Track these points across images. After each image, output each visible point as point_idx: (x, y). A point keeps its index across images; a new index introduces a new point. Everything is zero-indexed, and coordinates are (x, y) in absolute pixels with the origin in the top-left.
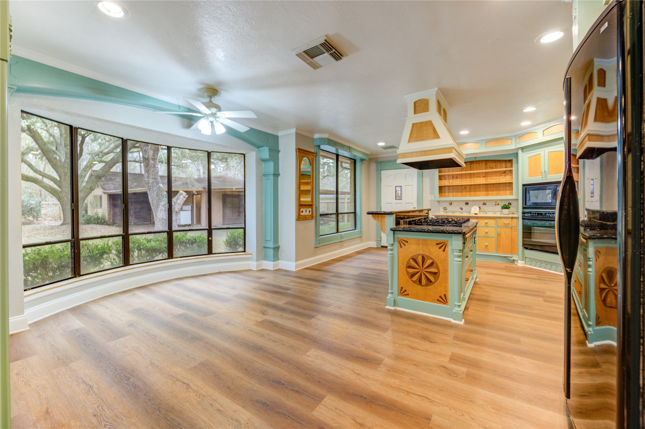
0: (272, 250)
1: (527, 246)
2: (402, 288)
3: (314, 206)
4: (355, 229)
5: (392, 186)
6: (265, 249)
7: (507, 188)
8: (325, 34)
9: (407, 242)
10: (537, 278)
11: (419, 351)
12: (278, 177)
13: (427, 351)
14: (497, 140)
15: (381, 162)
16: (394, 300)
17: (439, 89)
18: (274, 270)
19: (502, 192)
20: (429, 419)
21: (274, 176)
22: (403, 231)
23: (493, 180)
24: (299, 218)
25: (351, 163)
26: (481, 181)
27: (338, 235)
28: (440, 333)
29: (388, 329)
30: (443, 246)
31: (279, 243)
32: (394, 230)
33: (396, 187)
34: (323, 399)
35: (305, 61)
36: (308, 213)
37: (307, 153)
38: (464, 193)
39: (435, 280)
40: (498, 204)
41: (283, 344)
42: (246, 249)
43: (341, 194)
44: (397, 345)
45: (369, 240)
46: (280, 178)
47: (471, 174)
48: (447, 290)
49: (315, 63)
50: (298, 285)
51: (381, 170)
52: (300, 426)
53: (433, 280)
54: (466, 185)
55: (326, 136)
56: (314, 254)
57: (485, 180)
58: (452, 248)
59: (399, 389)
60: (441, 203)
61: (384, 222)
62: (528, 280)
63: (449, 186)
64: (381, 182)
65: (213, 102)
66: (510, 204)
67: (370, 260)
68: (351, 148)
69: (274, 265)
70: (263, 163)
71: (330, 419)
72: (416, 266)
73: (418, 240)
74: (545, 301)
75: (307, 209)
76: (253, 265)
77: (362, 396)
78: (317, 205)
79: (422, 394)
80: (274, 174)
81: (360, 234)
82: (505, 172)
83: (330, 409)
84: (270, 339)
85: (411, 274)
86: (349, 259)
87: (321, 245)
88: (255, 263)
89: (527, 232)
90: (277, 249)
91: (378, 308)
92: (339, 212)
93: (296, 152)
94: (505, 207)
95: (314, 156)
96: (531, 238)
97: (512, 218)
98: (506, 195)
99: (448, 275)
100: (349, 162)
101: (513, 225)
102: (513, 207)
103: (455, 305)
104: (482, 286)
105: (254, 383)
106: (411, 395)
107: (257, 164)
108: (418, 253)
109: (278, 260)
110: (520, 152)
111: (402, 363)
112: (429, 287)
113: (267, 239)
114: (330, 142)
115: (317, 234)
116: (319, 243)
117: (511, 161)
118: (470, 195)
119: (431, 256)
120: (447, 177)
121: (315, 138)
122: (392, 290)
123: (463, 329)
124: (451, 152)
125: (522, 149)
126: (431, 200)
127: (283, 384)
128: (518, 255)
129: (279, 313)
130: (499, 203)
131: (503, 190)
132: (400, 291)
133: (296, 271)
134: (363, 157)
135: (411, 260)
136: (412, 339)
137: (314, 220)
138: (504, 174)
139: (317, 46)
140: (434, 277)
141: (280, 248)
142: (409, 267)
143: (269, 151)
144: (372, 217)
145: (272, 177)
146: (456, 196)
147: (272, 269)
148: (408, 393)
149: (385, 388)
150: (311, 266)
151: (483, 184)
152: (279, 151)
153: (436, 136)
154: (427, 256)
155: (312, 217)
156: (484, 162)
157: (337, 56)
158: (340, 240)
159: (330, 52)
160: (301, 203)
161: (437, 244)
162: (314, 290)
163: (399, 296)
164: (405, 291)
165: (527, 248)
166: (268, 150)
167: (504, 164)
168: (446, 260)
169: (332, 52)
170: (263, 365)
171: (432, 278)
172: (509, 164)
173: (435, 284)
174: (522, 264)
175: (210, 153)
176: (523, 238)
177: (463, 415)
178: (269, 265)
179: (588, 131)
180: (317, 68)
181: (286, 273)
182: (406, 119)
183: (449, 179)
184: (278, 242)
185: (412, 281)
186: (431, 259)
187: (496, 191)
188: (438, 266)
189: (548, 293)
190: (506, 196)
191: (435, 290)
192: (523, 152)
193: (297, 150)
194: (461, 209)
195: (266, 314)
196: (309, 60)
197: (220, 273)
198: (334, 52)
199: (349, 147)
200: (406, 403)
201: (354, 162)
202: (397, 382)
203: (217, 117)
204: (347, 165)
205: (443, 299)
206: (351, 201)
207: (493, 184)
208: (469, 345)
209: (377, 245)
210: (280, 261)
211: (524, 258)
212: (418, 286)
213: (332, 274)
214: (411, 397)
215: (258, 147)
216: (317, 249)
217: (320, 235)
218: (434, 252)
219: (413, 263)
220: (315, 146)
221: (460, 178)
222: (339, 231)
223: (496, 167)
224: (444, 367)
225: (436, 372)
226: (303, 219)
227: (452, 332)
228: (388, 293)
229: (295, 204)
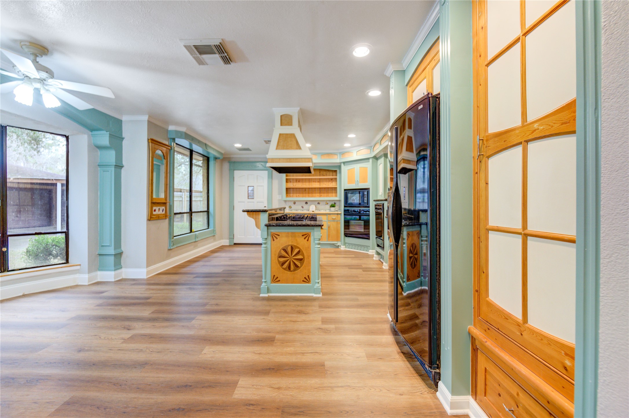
0: (112, 258)
1: (346, 235)
2: (274, 276)
3: (168, 204)
4: (208, 228)
5: (244, 186)
6: (101, 257)
7: (334, 191)
8: (222, 38)
9: (279, 235)
10: (354, 257)
11: (299, 322)
12: (121, 169)
13: (304, 321)
14: (329, 154)
15: (234, 162)
16: (268, 288)
17: (301, 109)
18: (115, 281)
19: (330, 194)
20: (323, 365)
21: (115, 168)
22: (277, 226)
23: (325, 185)
24: (151, 217)
25: (203, 160)
26: (316, 185)
27: (192, 235)
28: (309, 306)
29: (269, 313)
30: (307, 236)
31: (122, 248)
32: (268, 226)
33: (248, 187)
34: (237, 383)
35: (192, 54)
36: (161, 212)
37: (161, 145)
38: (305, 195)
39: (301, 264)
40: (328, 204)
41: (171, 352)
42: (69, 260)
43: (195, 192)
44: (281, 323)
45: (221, 238)
46: (123, 170)
47: (309, 179)
48: (309, 272)
49: (202, 60)
50: (159, 292)
51: (234, 170)
52: (226, 412)
53: (299, 266)
54: (306, 188)
55: (183, 129)
56: (168, 257)
57: (319, 184)
58: (314, 237)
59: (296, 353)
60: (287, 203)
61: (259, 218)
62: (350, 258)
63: (293, 188)
64: (234, 181)
65: (40, 63)
66: (335, 203)
67: (229, 257)
68: (208, 145)
69: (115, 275)
70: (98, 150)
71: (251, 395)
72: (287, 255)
73: (288, 233)
74: (364, 271)
75: (160, 207)
76: (83, 279)
77: (270, 369)
78: (171, 204)
79: (312, 351)
80: (115, 165)
81: (214, 233)
82: (332, 179)
83: (247, 388)
84: (152, 352)
85: (282, 263)
86: (206, 259)
87: (175, 246)
88: (86, 276)
89: (347, 224)
90: (118, 255)
91: (254, 298)
92: (193, 211)
93: (149, 143)
94: (333, 206)
95: (168, 149)
96: (349, 229)
97: (337, 214)
98: (332, 196)
99: (311, 260)
100: (201, 159)
101: (338, 219)
102: (337, 206)
103: (316, 282)
104: (325, 267)
105: (156, 397)
106: (305, 354)
107: (89, 151)
108: (287, 244)
109: (121, 268)
110: (342, 165)
111: (290, 334)
112: (296, 272)
113: (103, 245)
114: (186, 136)
115: (171, 235)
116: (173, 245)
117: (336, 171)
118: (309, 196)
119: (298, 246)
120: (291, 181)
121: (169, 129)
122: (265, 279)
123: (323, 300)
124: (309, 162)
125: (344, 163)
126: (279, 200)
127: (191, 386)
128: (341, 241)
129: (149, 324)
130: (328, 202)
131: (331, 193)
132: (272, 278)
133: (147, 278)
134: (217, 155)
135: (282, 250)
136: (291, 315)
137: (167, 220)
138: (331, 181)
139: (211, 45)
140: (300, 263)
141: (124, 253)
142: (281, 257)
143: (110, 137)
144: (248, 214)
145: (113, 169)
146: (299, 196)
147: (113, 280)
148: (303, 353)
149: (285, 356)
150: (164, 271)
151: (318, 188)
152: (123, 139)
153: (299, 147)
154: (295, 246)
155: (166, 216)
156: (318, 170)
157: (227, 60)
158: (194, 241)
159: (221, 55)
160: (154, 201)
161: (303, 236)
162: (180, 294)
163: (271, 283)
164: (277, 278)
165: (346, 236)
166: (108, 135)
167: (331, 173)
168: (309, 247)
169: (223, 55)
170: (158, 377)
171: (299, 263)
172: (334, 174)
173: (301, 268)
174: (344, 248)
175: (6, 127)
176: (345, 229)
177: (342, 355)
178: (109, 276)
179: (403, 156)
180: (202, 65)
181: (135, 282)
182: (274, 128)
183: (293, 182)
184: (120, 247)
185: (283, 268)
186: (298, 248)
187: (326, 193)
188: (303, 254)
189: (364, 266)
190: (332, 198)
191: (300, 273)
192: (344, 165)
193: (150, 141)
194: (303, 207)
195: (133, 329)
196: (197, 55)
197: (24, 296)
198: (225, 56)
199: (206, 144)
200: (305, 361)
201: (207, 159)
202: (292, 349)
203: (47, 85)
204: (200, 163)
205: (307, 280)
206: (203, 199)
207: (324, 188)
208: (330, 310)
209: (230, 243)
210: (123, 270)
211: (345, 244)
212: (287, 272)
213: (195, 276)
214: (306, 355)
215: (92, 130)
216: (170, 251)
217: (174, 235)
218: (301, 242)
219: (284, 253)
220: (169, 138)
221: (301, 182)
222: (193, 231)
223: (326, 175)
224: (320, 328)
225: (316, 333)
226: (156, 219)
227: (316, 303)
228: (262, 282)
229: (147, 202)
